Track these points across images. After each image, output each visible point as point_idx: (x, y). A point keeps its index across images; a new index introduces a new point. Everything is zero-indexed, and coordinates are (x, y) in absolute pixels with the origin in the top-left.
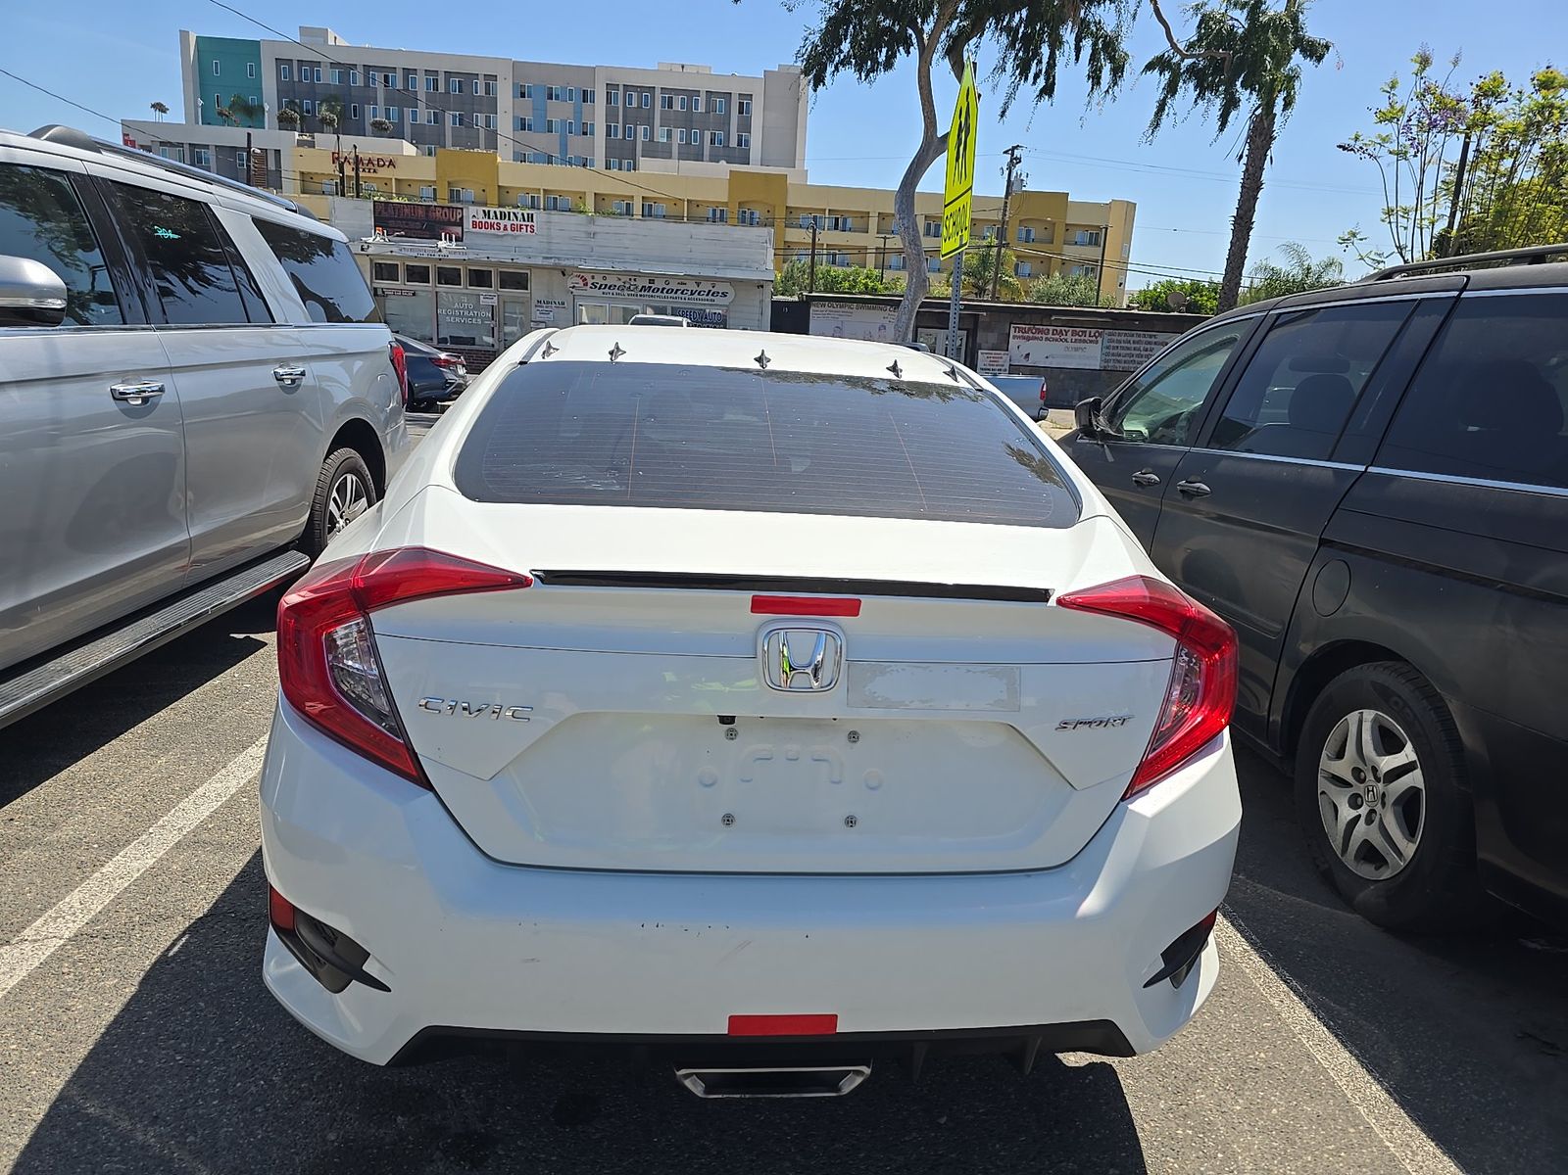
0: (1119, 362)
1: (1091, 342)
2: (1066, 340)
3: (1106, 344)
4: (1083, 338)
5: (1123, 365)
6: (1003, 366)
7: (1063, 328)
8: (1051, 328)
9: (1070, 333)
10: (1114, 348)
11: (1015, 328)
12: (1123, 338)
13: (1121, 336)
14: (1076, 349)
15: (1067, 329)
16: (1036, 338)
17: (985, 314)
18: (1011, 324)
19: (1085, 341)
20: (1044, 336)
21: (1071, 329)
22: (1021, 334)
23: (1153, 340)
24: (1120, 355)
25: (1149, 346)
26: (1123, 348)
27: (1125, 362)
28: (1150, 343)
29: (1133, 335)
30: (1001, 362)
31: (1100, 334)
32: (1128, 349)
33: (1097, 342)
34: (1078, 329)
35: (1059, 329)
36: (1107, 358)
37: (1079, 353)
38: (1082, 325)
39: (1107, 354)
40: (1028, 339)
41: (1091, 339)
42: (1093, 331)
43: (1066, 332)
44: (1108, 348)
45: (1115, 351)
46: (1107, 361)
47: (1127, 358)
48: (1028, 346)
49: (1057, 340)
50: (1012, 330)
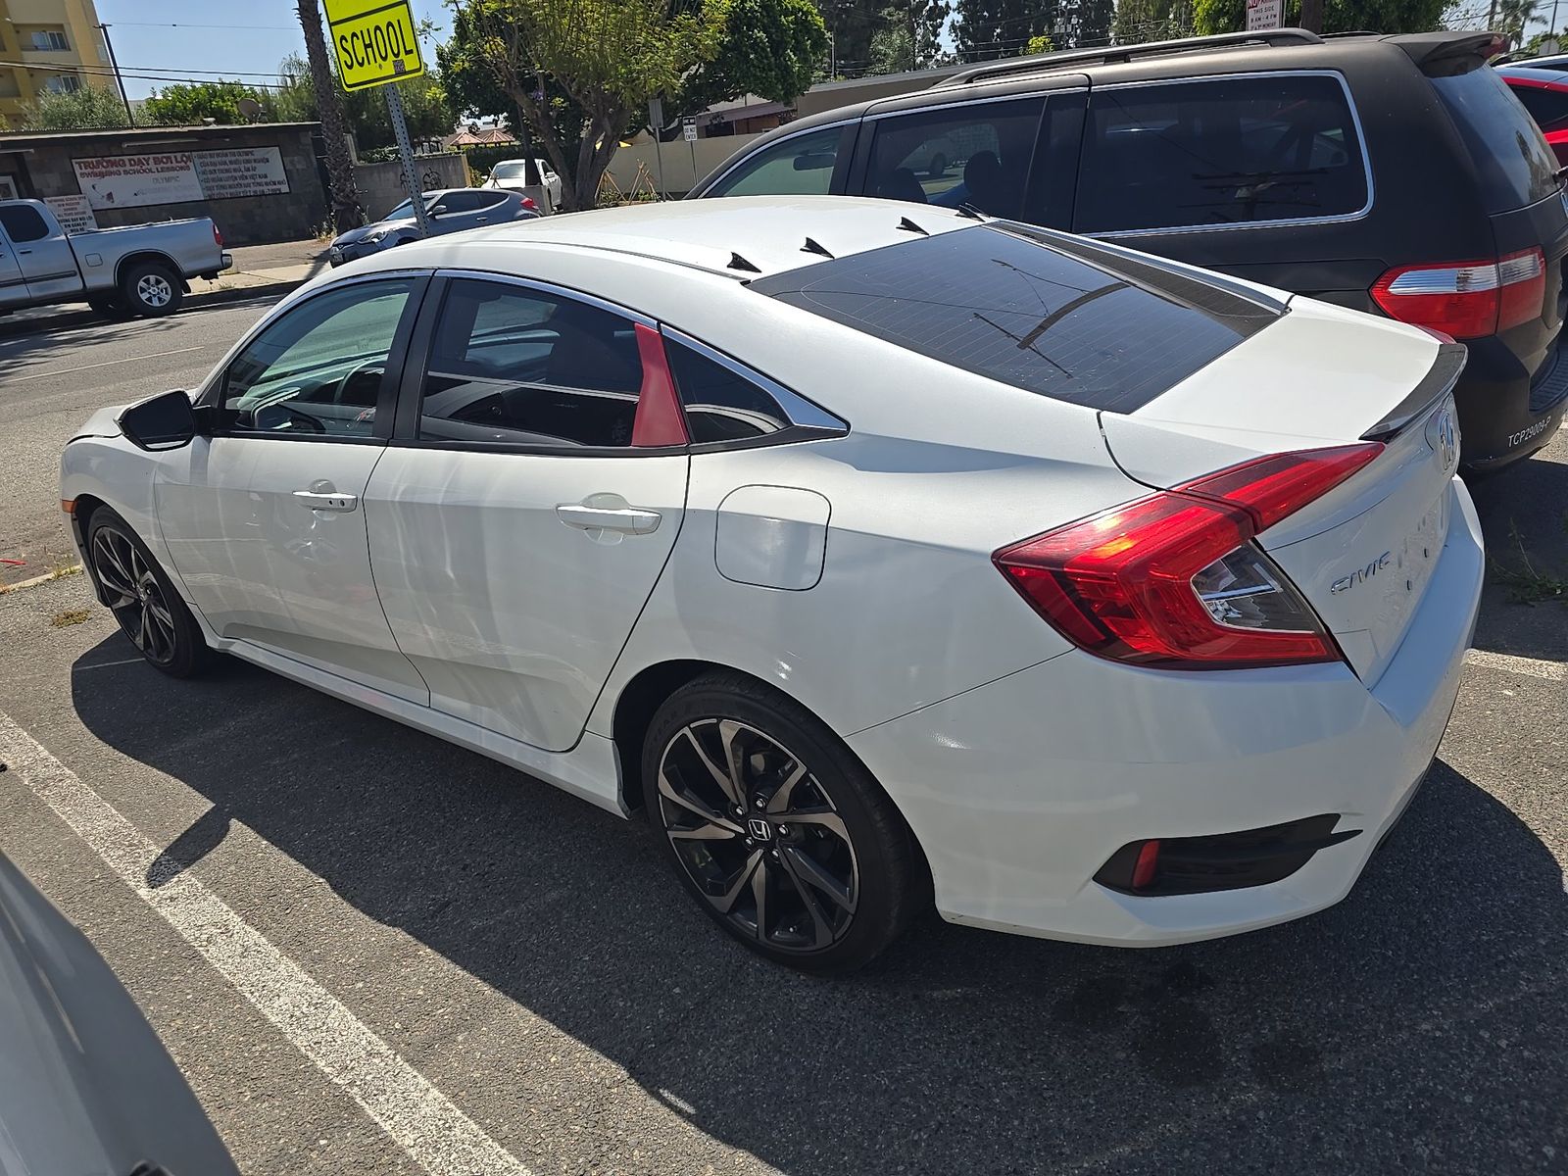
0: (223, 187)
1: (182, 168)
2: (150, 170)
3: (200, 169)
4: (169, 165)
5: (229, 191)
6: (84, 213)
7: (141, 157)
8: (125, 158)
9: (151, 161)
10: (211, 172)
11: (79, 163)
12: (216, 159)
13: (214, 158)
14: (168, 180)
15: (146, 157)
16: (111, 174)
17: (32, 150)
18: (71, 159)
19: (173, 169)
20: (121, 169)
21: (151, 156)
22: (90, 170)
23: (250, 157)
24: (221, 180)
25: (249, 165)
26: (222, 171)
27: (230, 187)
28: (248, 161)
29: (227, 155)
30: (80, 209)
31: (188, 158)
32: (227, 171)
33: (188, 168)
34: (160, 156)
35: (136, 158)
36: (207, 184)
37: (173, 183)
38: (159, 150)
39: (207, 181)
40: (102, 175)
41: (179, 165)
42: (179, 155)
43: (147, 161)
44: (204, 173)
45: (214, 176)
46: (209, 189)
47: (231, 183)
48: (106, 184)
49: (139, 172)
50: (76, 167)
